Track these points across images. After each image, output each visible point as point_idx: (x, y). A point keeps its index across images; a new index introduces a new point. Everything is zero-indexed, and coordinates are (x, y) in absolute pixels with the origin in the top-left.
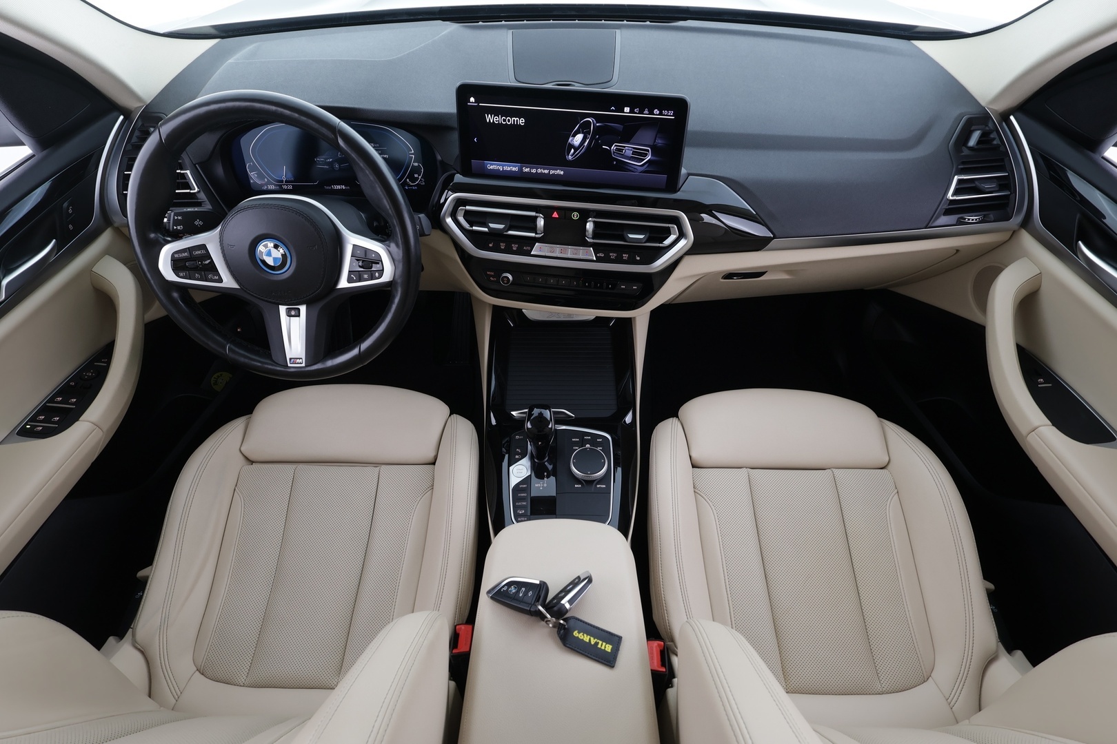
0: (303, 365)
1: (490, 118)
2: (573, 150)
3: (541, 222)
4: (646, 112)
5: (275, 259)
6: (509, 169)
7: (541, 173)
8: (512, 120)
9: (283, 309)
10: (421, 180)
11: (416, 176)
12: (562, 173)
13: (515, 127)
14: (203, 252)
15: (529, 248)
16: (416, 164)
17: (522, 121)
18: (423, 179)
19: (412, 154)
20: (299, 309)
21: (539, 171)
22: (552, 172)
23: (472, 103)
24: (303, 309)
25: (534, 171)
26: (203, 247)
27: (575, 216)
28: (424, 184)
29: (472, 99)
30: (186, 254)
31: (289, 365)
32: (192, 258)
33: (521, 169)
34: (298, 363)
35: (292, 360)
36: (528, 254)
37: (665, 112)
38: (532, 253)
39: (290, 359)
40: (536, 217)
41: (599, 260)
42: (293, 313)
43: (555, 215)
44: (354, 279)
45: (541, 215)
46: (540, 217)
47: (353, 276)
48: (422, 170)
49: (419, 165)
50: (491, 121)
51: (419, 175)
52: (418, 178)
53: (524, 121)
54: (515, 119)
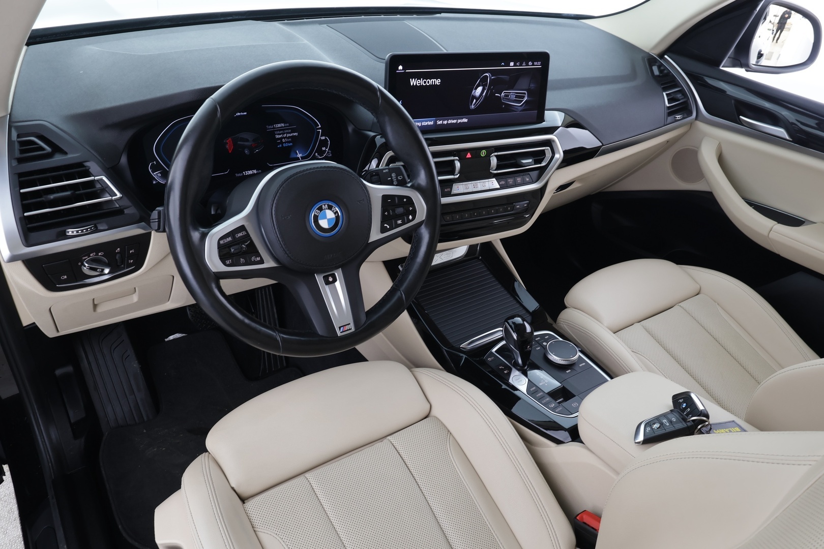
0: (353, 330)
1: (413, 82)
2: (475, 100)
3: (458, 165)
4: (524, 64)
5: (329, 220)
6: (426, 124)
7: (451, 124)
8: (431, 82)
9: (319, 279)
10: (328, 152)
11: (324, 149)
12: (465, 120)
13: (433, 86)
14: (244, 233)
15: (449, 190)
16: (323, 138)
17: (438, 82)
18: (330, 152)
19: (319, 129)
20: (334, 274)
21: (450, 121)
22: (459, 121)
23: (401, 70)
24: (338, 274)
25: (445, 122)
26: (242, 228)
27: (483, 153)
28: (331, 155)
29: (400, 67)
30: (229, 239)
31: (339, 334)
32: (236, 242)
33: (435, 122)
34: (347, 330)
35: (342, 328)
36: (449, 194)
37: (536, 63)
38: (452, 193)
39: (340, 328)
40: (453, 161)
41: (502, 188)
42: (331, 279)
43: (469, 156)
44: (388, 227)
45: (457, 158)
46: (457, 160)
47: (385, 225)
48: (329, 143)
49: (326, 138)
50: (415, 84)
51: (326, 148)
52: (326, 151)
53: (440, 81)
54: (434, 80)
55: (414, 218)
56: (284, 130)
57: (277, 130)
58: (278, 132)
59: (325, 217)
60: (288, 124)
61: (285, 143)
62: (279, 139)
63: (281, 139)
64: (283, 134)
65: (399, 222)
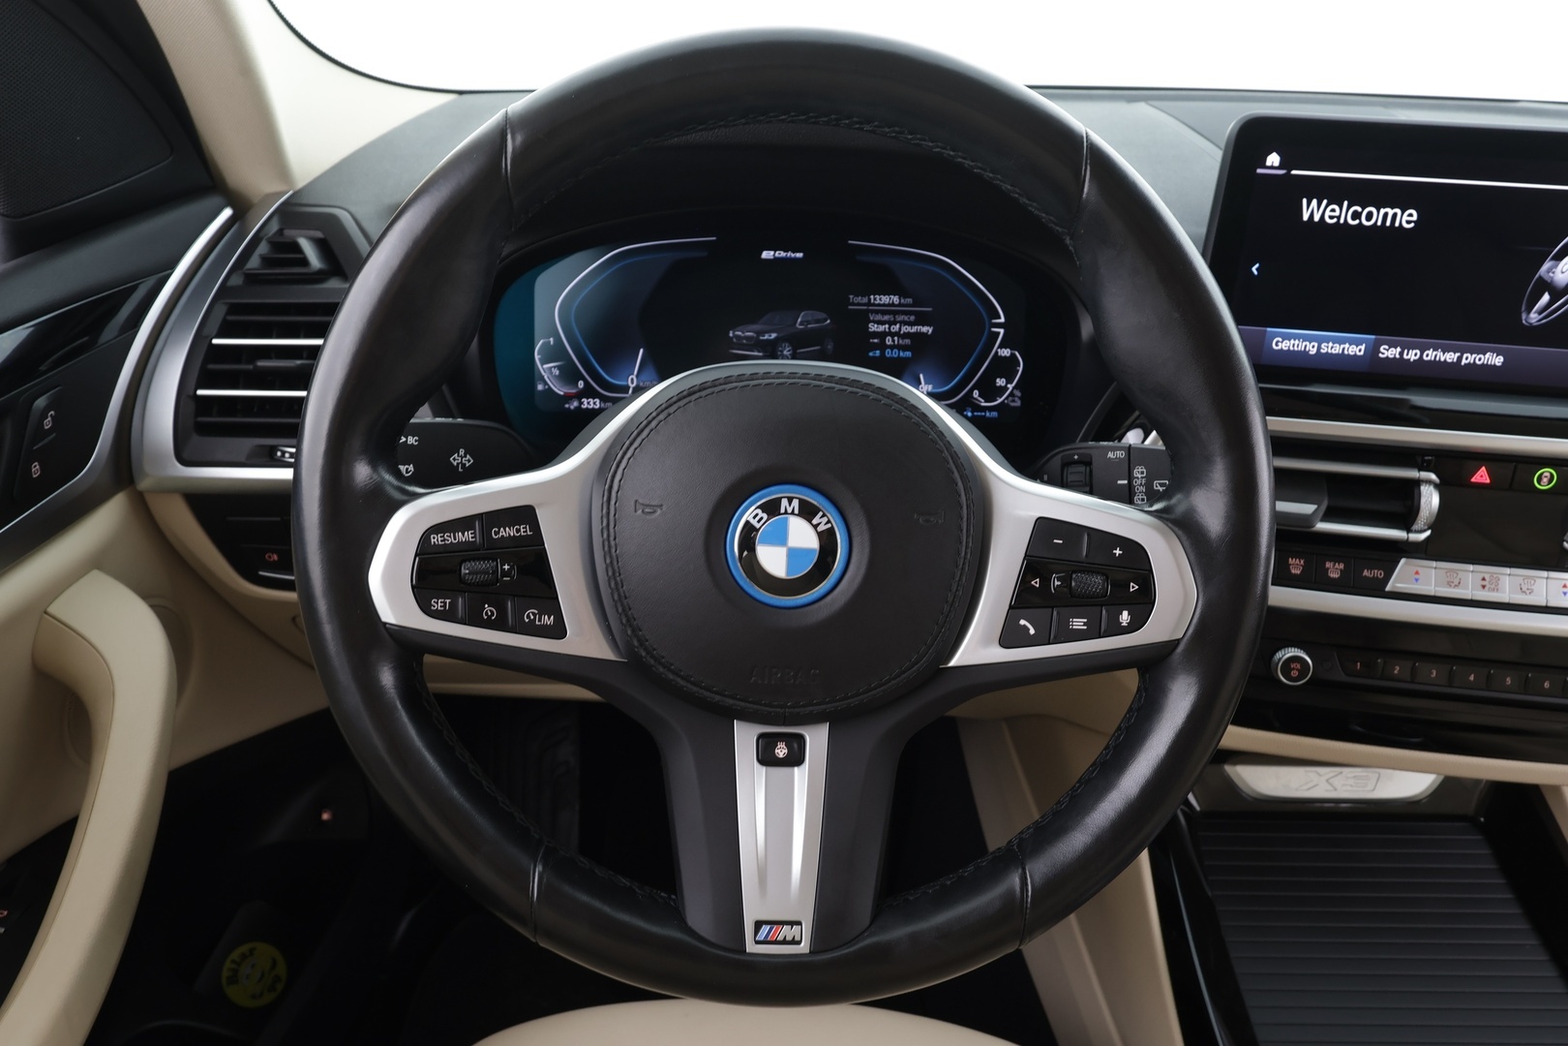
0: (804, 947)
1: (1312, 210)
2: (1546, 298)
3: (1431, 500)
5: (794, 555)
6: (1337, 349)
7: (1435, 363)
8: (1377, 216)
9: (745, 738)
10: (1011, 394)
11: (1000, 382)
12: (1498, 361)
13: (1388, 234)
14: (524, 530)
15: (1379, 574)
16: (1006, 352)
17: (1407, 219)
18: (1018, 393)
19: (999, 325)
20: (801, 739)
21: (1430, 355)
22: (1468, 358)
23: (1272, 167)
24: (817, 740)
25: (1412, 355)
26: (525, 514)
27: (1546, 479)
28: (1018, 403)
29: (1273, 159)
30: (467, 536)
31: (751, 947)
32: (488, 550)
33: (1373, 350)
36: (1377, 590)
38: (1388, 588)
39: (758, 925)
40: (1414, 483)
42: (781, 751)
43: (1482, 476)
44: (1032, 631)
45: (1433, 476)
46: (1429, 482)
47: (1023, 622)
48: (1021, 369)
49: (1013, 355)
50: (1317, 218)
51: (1009, 381)
52: (1005, 389)
53: (1415, 218)
54: (1391, 212)
55: (1136, 624)
56: (895, 313)
57: (877, 312)
58: (879, 317)
59: (780, 538)
60: (909, 301)
61: (892, 347)
62: (876, 334)
63: (882, 335)
64: (891, 323)
65: (1078, 624)
